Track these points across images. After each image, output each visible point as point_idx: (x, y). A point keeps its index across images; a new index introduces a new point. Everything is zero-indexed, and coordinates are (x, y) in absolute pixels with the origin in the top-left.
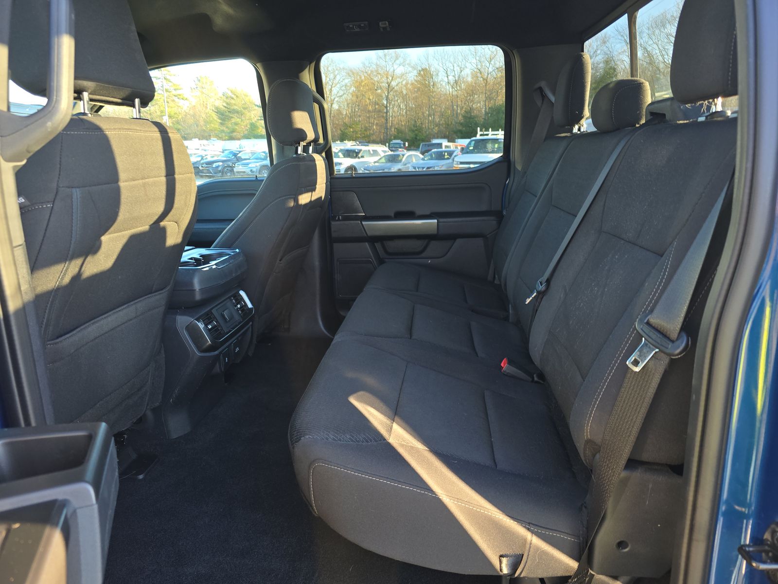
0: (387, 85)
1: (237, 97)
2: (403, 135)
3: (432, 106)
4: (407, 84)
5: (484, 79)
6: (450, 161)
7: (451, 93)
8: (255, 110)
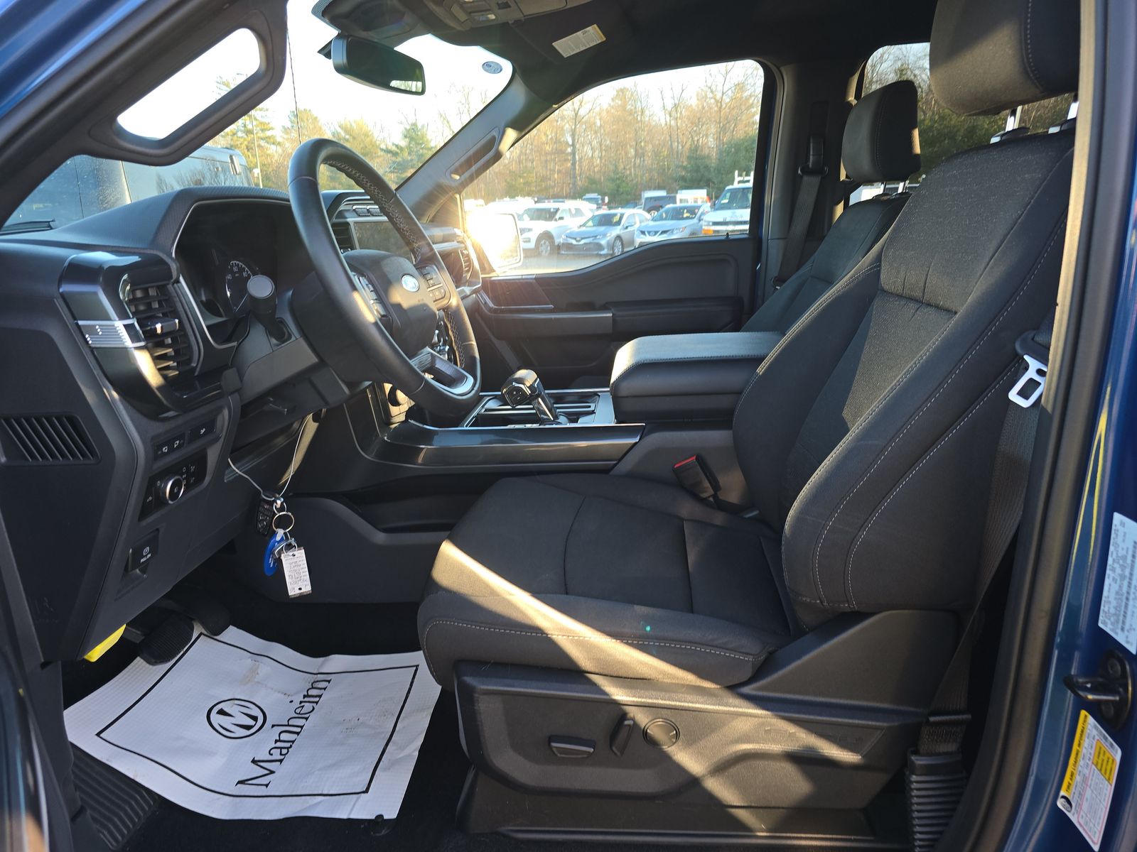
0: (573, 112)
1: (354, 138)
2: (598, 186)
3: (641, 142)
4: (601, 110)
5: (717, 101)
6: (695, 221)
7: (668, 123)
8: (380, 156)
